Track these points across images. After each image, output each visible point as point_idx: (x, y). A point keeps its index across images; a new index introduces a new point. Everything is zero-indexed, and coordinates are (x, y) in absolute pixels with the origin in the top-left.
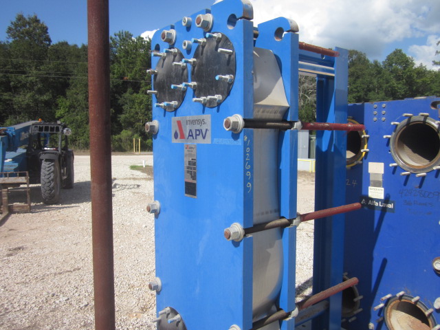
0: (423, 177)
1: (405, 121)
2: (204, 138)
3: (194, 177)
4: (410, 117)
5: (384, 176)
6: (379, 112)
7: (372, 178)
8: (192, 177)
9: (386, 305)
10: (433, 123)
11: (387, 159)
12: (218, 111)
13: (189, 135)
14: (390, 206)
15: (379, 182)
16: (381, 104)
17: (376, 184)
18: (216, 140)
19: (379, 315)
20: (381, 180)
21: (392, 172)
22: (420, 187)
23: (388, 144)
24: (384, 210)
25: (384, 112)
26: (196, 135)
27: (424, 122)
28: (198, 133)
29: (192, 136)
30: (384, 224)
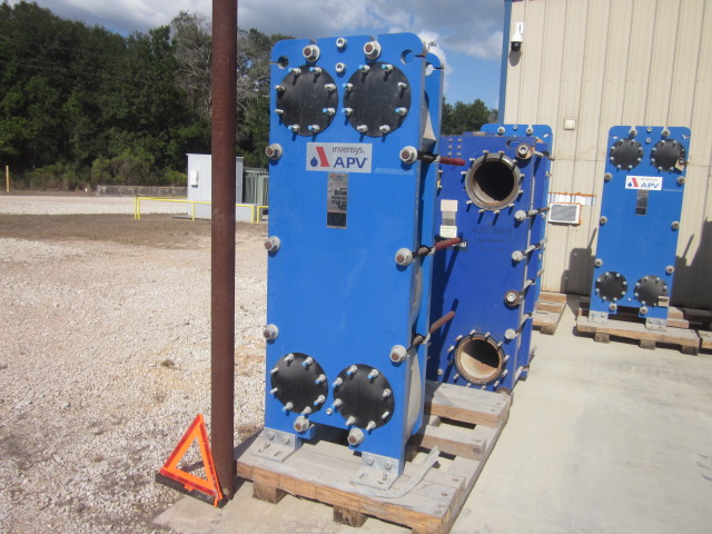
0: (497, 214)
1: (481, 158)
2: (361, 167)
3: (343, 206)
4: (486, 154)
5: (458, 214)
6: (455, 146)
7: (444, 217)
8: (339, 207)
9: (456, 347)
10: (508, 161)
11: (461, 196)
12: (383, 141)
13: (337, 163)
14: (463, 245)
15: (451, 220)
16: (457, 138)
17: (449, 223)
18: (378, 170)
19: (448, 359)
20: (454, 218)
21: (466, 210)
22: (494, 224)
23: (463, 180)
24: (457, 249)
25: (459, 147)
26: (348, 163)
27: (500, 160)
28: (351, 161)
29: (342, 163)
30: (456, 264)
